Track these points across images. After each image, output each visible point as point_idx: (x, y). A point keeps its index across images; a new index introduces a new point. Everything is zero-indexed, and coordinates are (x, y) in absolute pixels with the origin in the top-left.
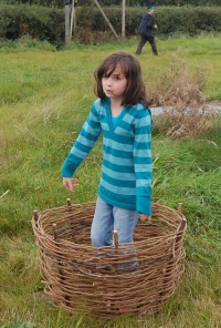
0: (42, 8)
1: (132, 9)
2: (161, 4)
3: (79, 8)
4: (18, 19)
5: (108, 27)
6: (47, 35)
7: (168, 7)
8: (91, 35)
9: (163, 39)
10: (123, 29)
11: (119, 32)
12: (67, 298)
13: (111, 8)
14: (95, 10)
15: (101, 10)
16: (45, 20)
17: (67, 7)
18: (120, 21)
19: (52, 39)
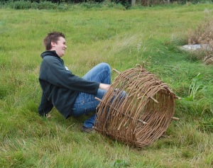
9: (194, 4)
19: (123, 3)
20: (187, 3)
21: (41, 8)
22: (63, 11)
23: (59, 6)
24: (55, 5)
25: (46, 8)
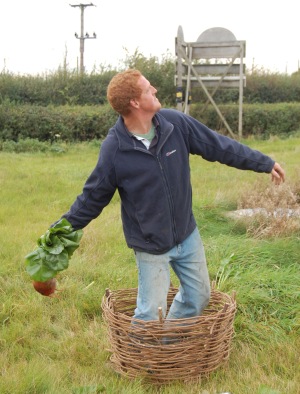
1: (250, 106)
2: (282, 101)
3: (194, 105)
5: (223, 125)
7: (291, 104)
9: (283, 139)
10: (240, 128)
11: (235, 130)
12: (123, 364)
13: (227, 106)
14: (210, 107)
15: (216, 107)
17: (179, 105)
18: (236, 119)
20: (271, 137)
21: (21, 151)
22: (59, 155)
23: (53, 147)
24: (44, 144)
25: (29, 150)
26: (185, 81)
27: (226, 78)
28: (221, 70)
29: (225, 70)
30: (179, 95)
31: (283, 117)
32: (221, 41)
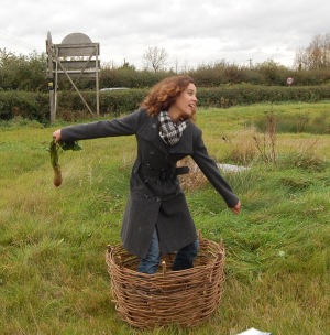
0: (30, 93)
3: (61, 92)
4: (10, 103)
5: (85, 107)
6: (35, 115)
8: (72, 114)
10: (98, 108)
11: (94, 110)
12: (130, 313)
13: (86, 92)
14: (74, 93)
15: (79, 93)
16: (33, 103)
17: (52, 92)
19: (39, 119)
26: (54, 74)
27: (86, 71)
28: (81, 65)
29: (84, 65)
30: (51, 84)
31: (128, 100)
32: (80, 43)
